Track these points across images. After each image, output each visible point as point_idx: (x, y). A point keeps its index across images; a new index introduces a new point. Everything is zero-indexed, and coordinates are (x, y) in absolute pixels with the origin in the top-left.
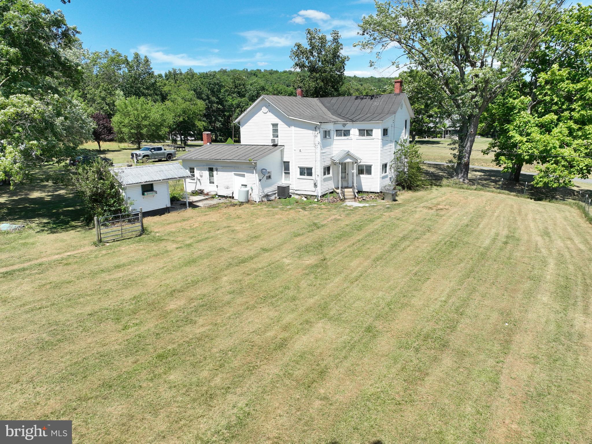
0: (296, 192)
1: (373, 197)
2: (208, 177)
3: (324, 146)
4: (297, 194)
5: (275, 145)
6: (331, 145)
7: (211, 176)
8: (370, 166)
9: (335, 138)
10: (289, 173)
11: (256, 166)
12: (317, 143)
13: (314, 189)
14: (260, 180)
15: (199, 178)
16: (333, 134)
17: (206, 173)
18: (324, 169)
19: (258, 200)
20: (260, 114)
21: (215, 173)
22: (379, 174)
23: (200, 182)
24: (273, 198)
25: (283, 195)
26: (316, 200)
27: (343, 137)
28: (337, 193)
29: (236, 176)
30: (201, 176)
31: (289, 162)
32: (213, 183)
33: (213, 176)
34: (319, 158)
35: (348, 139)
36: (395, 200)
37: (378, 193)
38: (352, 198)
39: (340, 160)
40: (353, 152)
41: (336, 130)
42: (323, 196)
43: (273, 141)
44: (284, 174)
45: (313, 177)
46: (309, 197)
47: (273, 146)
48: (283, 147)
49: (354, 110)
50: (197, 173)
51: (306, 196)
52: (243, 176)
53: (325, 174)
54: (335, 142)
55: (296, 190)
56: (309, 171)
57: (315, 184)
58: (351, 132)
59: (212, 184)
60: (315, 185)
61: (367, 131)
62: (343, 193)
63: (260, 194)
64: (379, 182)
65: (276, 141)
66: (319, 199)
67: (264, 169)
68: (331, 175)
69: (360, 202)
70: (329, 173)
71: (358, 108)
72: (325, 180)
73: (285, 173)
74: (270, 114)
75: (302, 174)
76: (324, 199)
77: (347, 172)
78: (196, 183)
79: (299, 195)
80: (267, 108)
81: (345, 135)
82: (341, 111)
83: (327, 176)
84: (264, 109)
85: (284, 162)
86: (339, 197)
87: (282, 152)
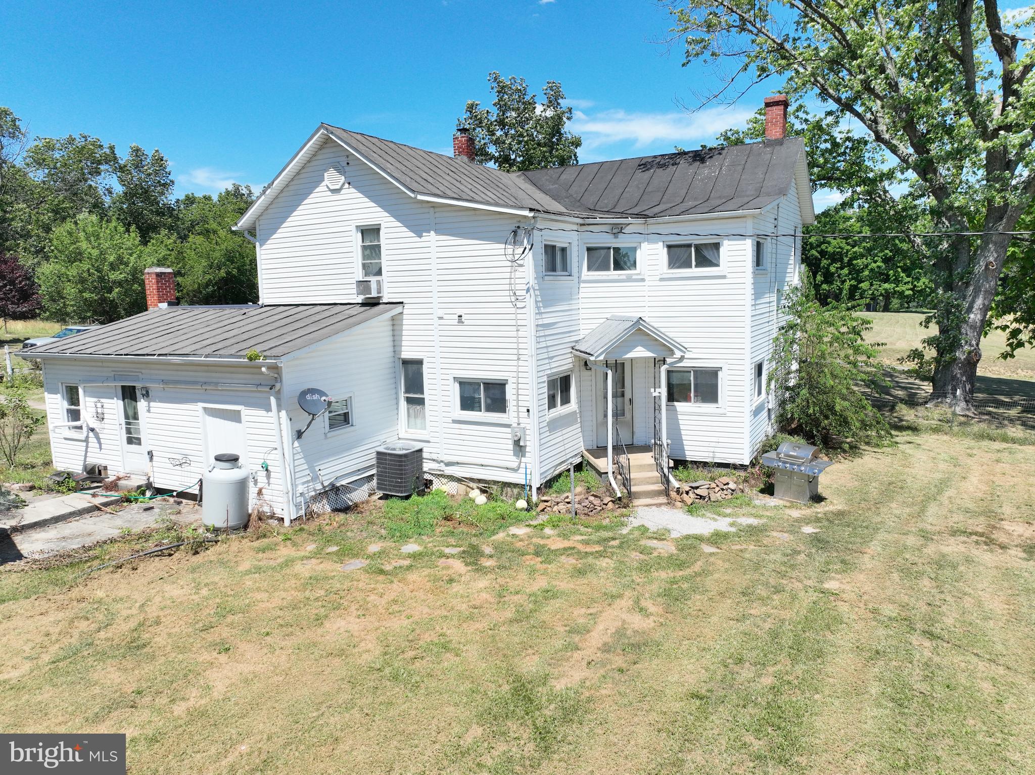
0: (449, 471)
1: (732, 486)
2: (123, 420)
3: (547, 300)
4: (452, 478)
5: (371, 303)
6: (569, 297)
7: (131, 417)
8: (713, 374)
9: (586, 274)
10: (421, 402)
11: (278, 378)
12: (521, 288)
13: (513, 461)
14: (299, 434)
15: (94, 424)
16: (578, 259)
17: (115, 407)
18: (552, 384)
19: (288, 512)
20: (320, 194)
21: (142, 405)
22: (747, 398)
23: (98, 439)
24: (359, 495)
25: (398, 487)
26: (522, 504)
27: (613, 274)
28: (600, 474)
29: (210, 420)
30: (101, 418)
31: (420, 362)
32: (138, 441)
33: (136, 417)
34: (529, 345)
35: (629, 279)
36: (818, 499)
37: (743, 467)
38: (658, 493)
39: (608, 352)
40: (655, 321)
41: (589, 249)
42: (549, 484)
43: (363, 286)
44: (403, 404)
45: (509, 417)
46: (495, 489)
47: (363, 304)
48: (399, 309)
49: (637, 195)
50: (87, 405)
51: (486, 486)
52: (235, 417)
53: (552, 404)
54: (585, 291)
55: (448, 464)
56: (496, 392)
57: (517, 443)
58: (639, 255)
59: (133, 447)
60: (519, 448)
61: (698, 248)
62: (621, 471)
63: (301, 488)
64: (747, 429)
65: (374, 286)
66: (535, 498)
67: (312, 391)
68: (573, 405)
69: (691, 509)
70: (566, 400)
71: (649, 189)
72: (554, 425)
73: (409, 401)
74: (350, 193)
75: (468, 403)
76: (551, 496)
77: (628, 395)
78: (86, 440)
79: (459, 480)
80: (341, 171)
81: (618, 266)
82: (594, 199)
83: (561, 410)
84: (332, 178)
85: (406, 362)
86: (610, 490)
87: (396, 323)
